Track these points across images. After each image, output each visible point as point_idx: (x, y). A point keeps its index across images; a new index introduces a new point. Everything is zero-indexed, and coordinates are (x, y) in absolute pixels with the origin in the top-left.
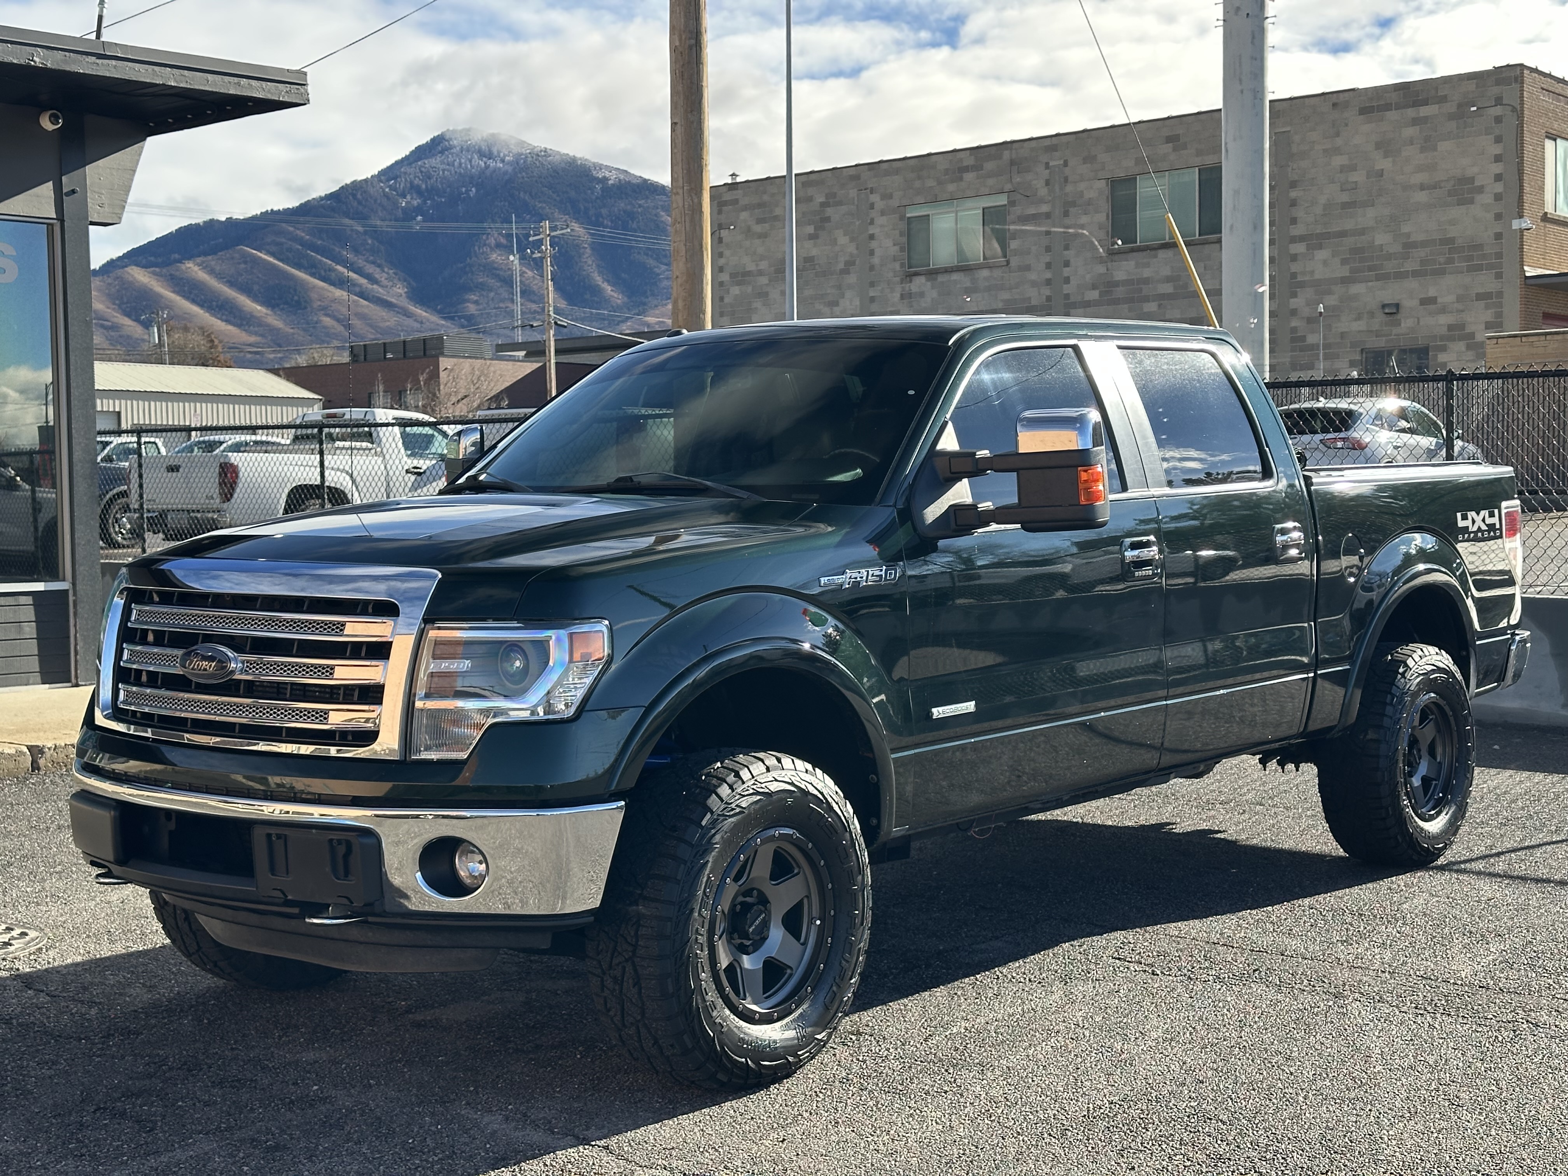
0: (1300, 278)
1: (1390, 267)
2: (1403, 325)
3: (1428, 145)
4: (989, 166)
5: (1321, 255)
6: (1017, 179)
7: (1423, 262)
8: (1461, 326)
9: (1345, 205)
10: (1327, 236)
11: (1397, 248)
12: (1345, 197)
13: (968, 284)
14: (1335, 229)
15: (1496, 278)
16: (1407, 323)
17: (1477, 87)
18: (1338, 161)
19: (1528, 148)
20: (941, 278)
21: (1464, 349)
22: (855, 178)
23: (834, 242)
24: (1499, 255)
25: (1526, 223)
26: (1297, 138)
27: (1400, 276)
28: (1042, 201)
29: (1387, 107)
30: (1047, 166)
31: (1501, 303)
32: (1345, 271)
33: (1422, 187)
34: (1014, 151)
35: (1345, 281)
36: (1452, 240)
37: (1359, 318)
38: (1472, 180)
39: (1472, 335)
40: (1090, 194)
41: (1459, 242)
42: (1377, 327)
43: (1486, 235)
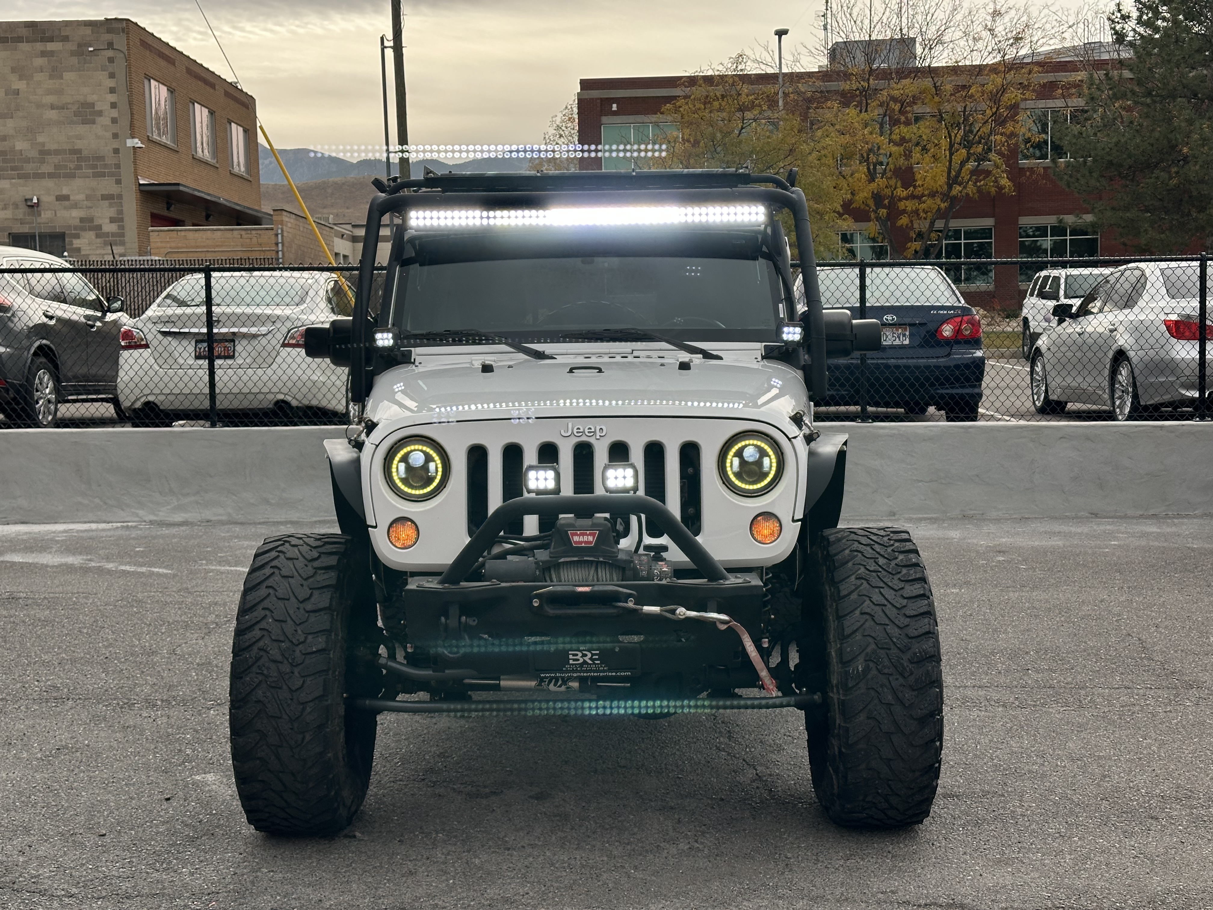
1: (29, 168)
2: (43, 216)
3: (55, 73)
7: (56, 167)
8: (91, 220)
11: (34, 154)
15: (116, 184)
16: (46, 217)
17: (92, 33)
21: (94, 237)
24: (118, 166)
25: (137, 143)
27: (38, 176)
29: (20, 39)
31: (121, 203)
33: (53, 107)
36: (78, 152)
37: (5, 208)
38: (92, 105)
39: (99, 227)
41: (85, 153)
42: (21, 216)
43: (106, 150)
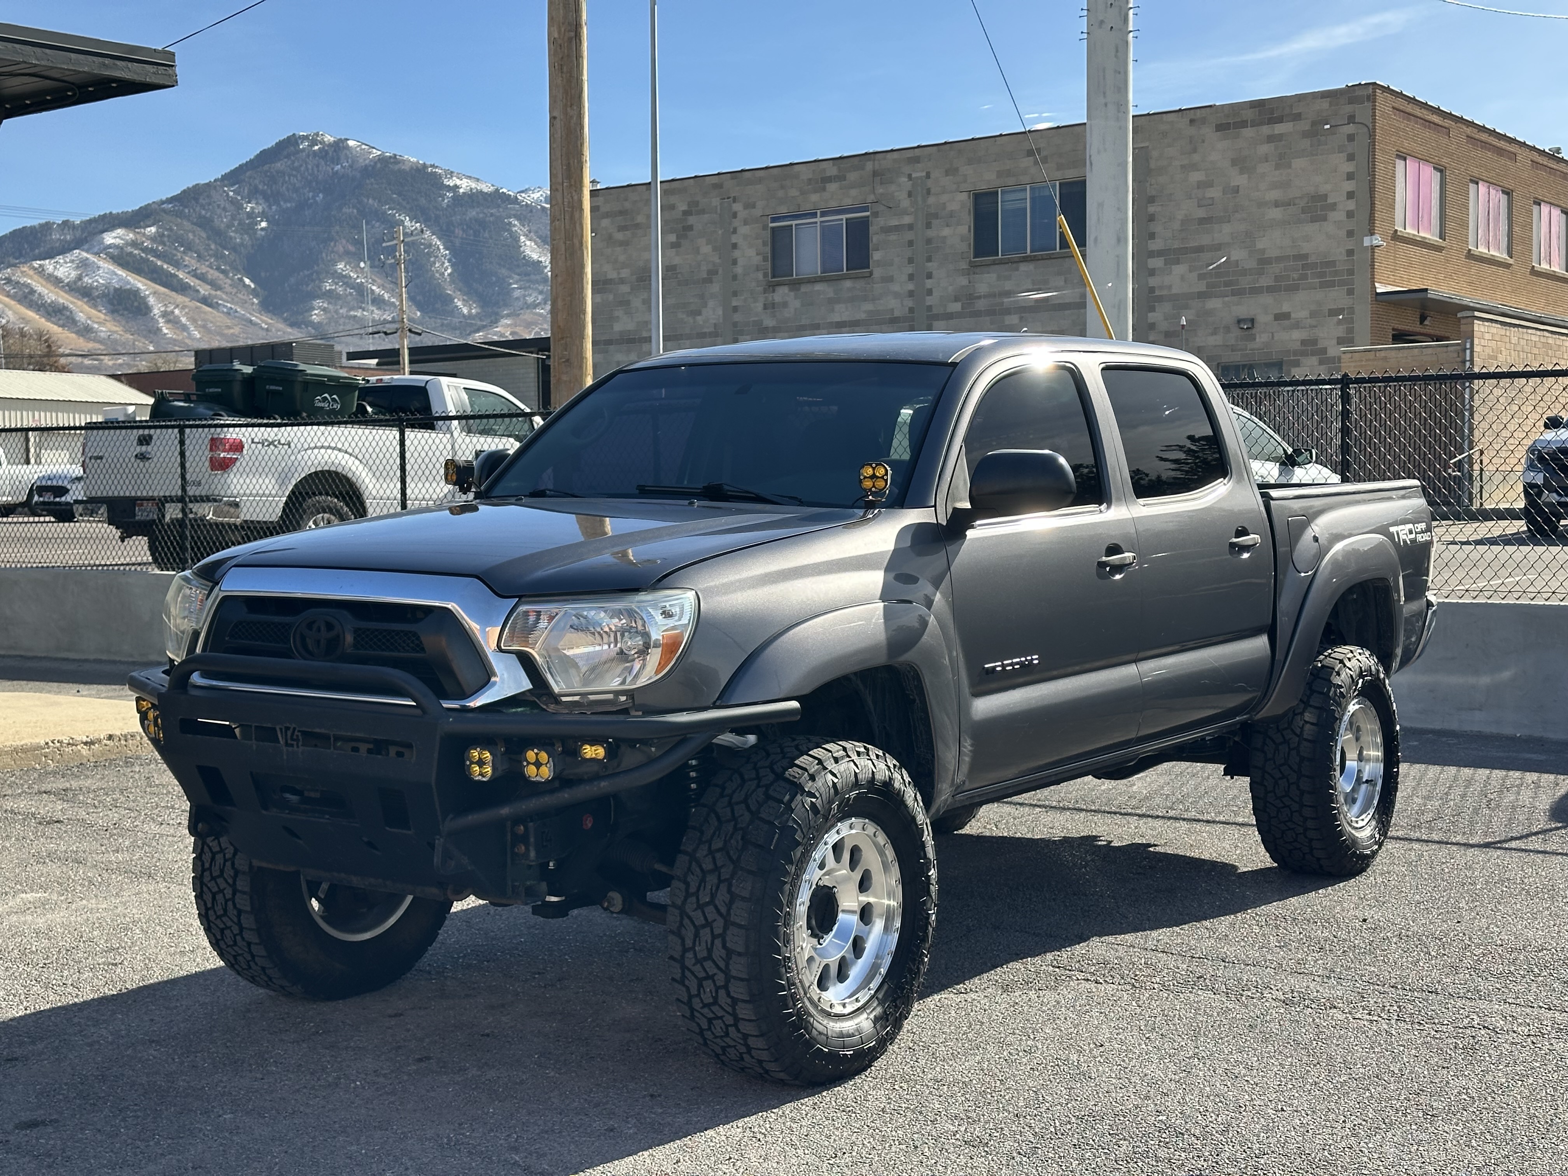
0: (1157, 293)
1: (1245, 282)
2: (1257, 340)
3: (1282, 161)
4: (852, 176)
5: (1179, 270)
6: (880, 190)
7: (1277, 278)
8: (1314, 342)
9: (1202, 221)
10: (1185, 251)
11: (1251, 264)
12: (1201, 213)
13: (831, 295)
14: (1192, 244)
15: (1348, 295)
16: (1261, 338)
17: (1331, 105)
18: (1196, 177)
19: (1380, 166)
20: (804, 288)
21: (1316, 363)
22: (718, 186)
23: (697, 251)
24: (1351, 272)
25: (1377, 240)
26: (1155, 154)
27: (1255, 291)
28: (905, 212)
29: (1243, 124)
30: (910, 177)
31: (1352, 318)
32: (1202, 287)
33: (1277, 204)
34: (876, 162)
35: (1201, 295)
36: (1305, 256)
37: (1215, 333)
38: (1325, 197)
39: (1324, 351)
40: (953, 206)
41: (1312, 259)
42: (1233, 342)
43: (1338, 253)
